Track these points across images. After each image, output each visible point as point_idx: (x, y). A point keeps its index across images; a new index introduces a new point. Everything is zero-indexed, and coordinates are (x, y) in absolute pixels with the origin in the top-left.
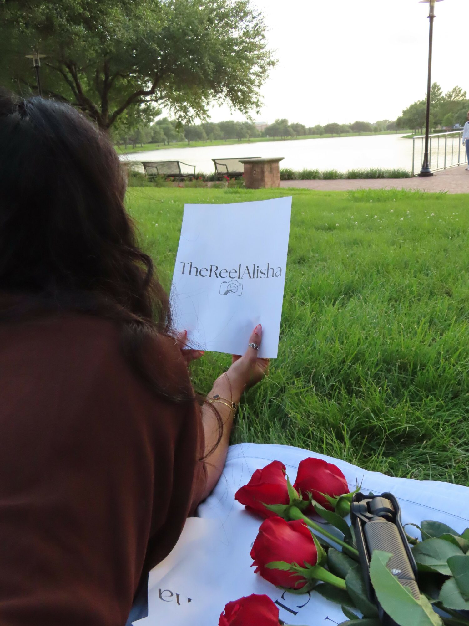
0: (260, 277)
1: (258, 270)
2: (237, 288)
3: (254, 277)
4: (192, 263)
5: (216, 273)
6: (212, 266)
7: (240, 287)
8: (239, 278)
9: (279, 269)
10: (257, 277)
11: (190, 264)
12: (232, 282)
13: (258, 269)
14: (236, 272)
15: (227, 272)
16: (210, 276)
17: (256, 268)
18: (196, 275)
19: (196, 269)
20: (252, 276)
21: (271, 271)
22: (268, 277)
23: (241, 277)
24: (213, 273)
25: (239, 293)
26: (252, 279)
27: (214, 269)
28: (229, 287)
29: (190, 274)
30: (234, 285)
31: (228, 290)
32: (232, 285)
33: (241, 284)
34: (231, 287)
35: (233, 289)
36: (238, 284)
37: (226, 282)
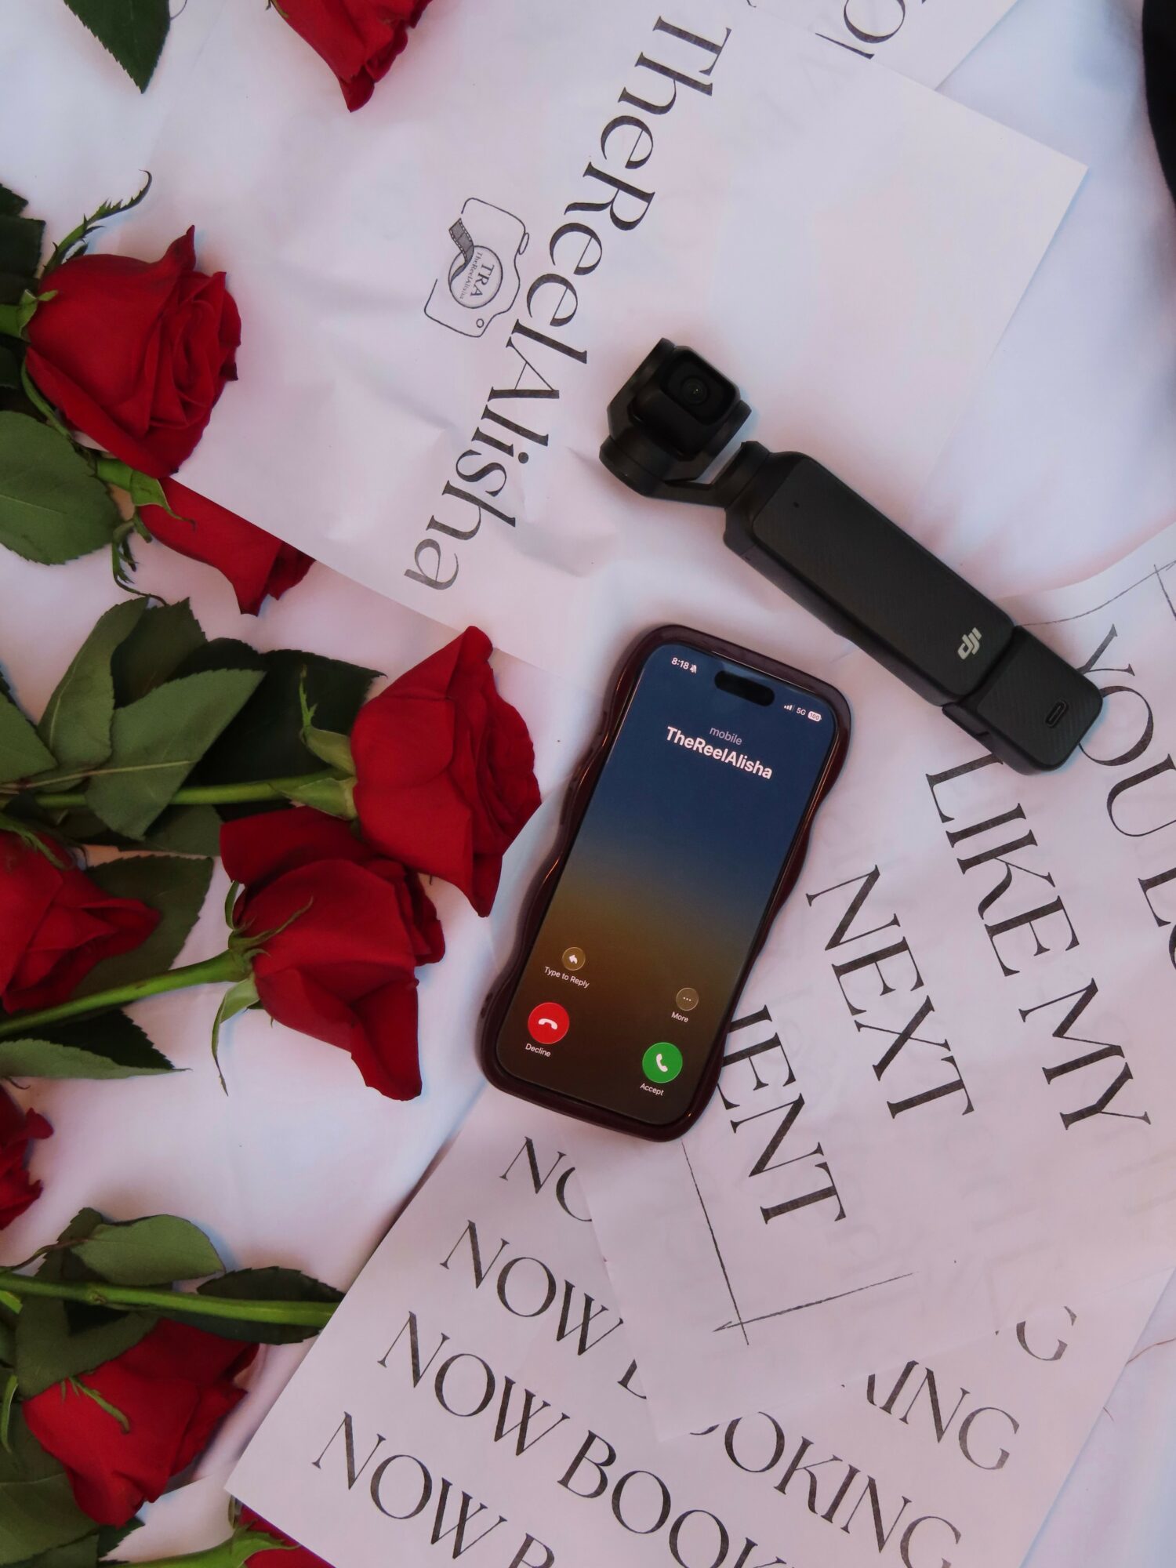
0: (471, 453)
1: (509, 450)
3: (487, 413)
4: (707, 89)
5: (599, 207)
6: (647, 197)
7: (466, 320)
8: (519, 328)
9: (445, 577)
10: (479, 436)
11: (704, 79)
12: (509, 284)
13: (516, 453)
14: (557, 322)
15: (580, 271)
16: (591, 171)
17: (522, 444)
18: (626, 97)
19: (662, 102)
20: (499, 406)
21: (462, 515)
22: (449, 489)
23: (520, 339)
24: (602, 192)
25: (442, 306)
26: (482, 401)
27: (628, 207)
28: (488, 259)
29: (643, 61)
30: (488, 290)
31: (476, 250)
32: (495, 277)
33: (479, 331)
34: (485, 272)
35: (473, 282)
36: (486, 313)
37: (521, 250)
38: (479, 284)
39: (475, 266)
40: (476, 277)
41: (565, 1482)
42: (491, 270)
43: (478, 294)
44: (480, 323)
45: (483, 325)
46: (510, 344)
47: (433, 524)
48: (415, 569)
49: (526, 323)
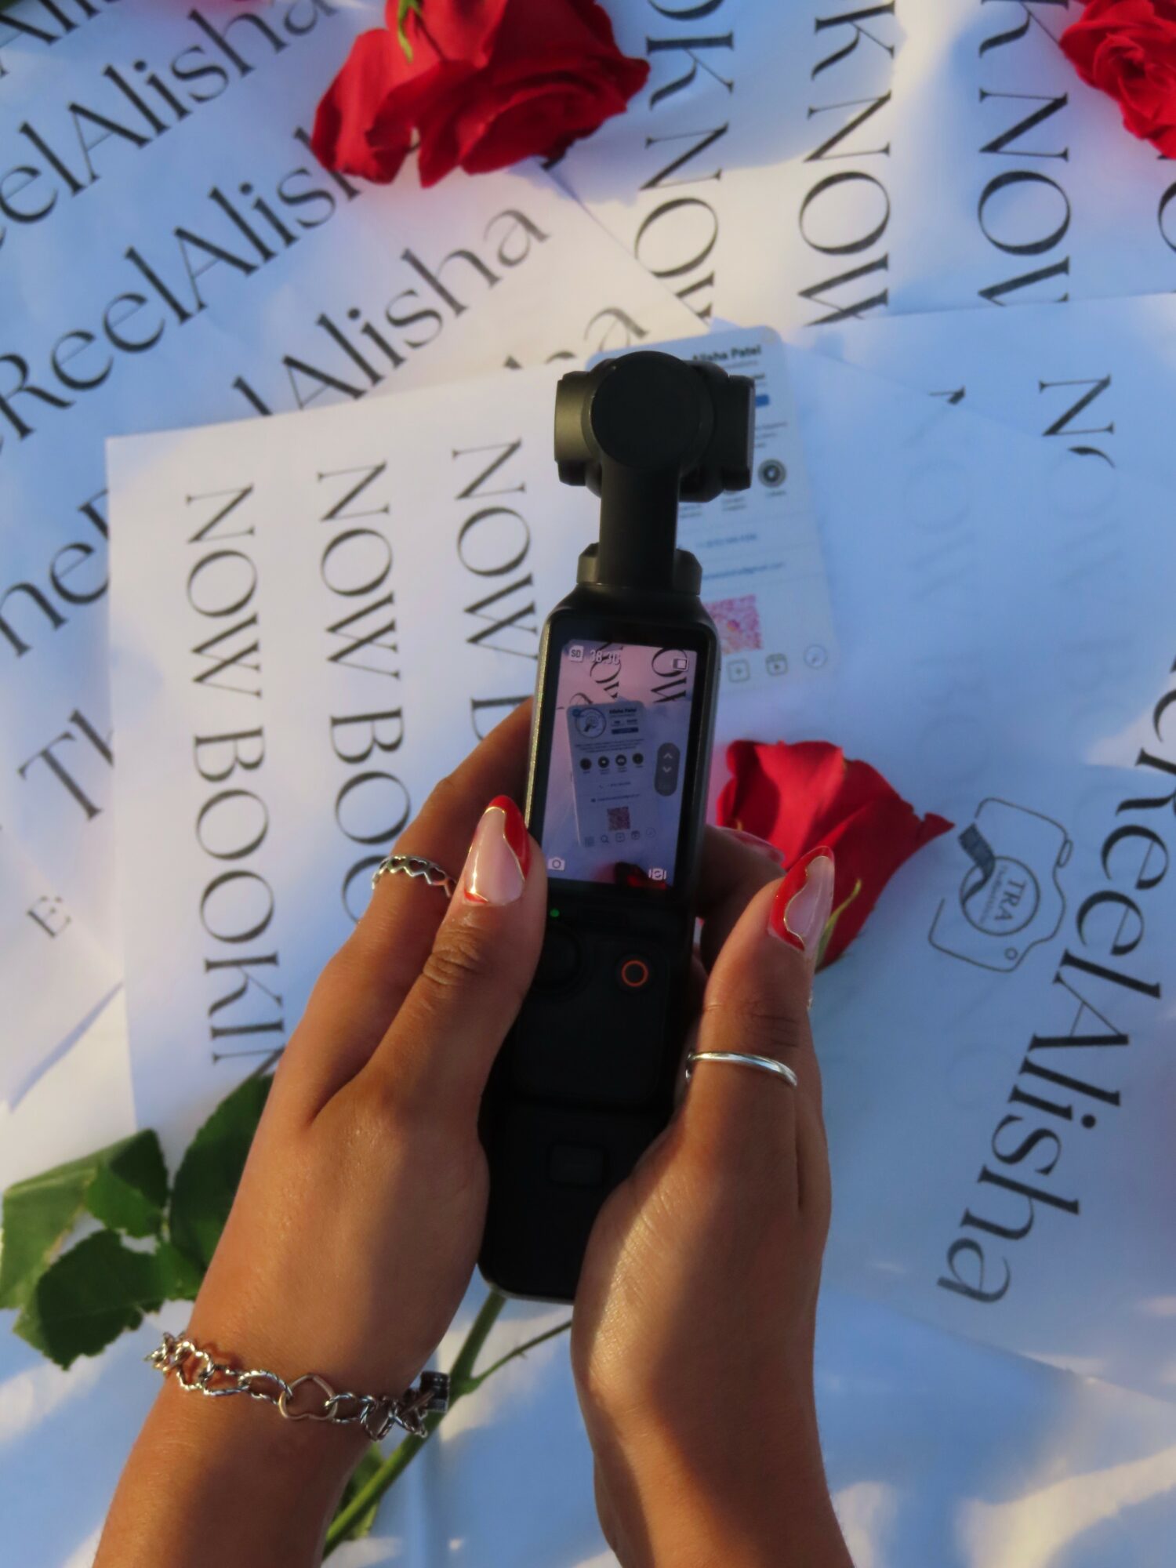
0: (1010, 1119)
1: (1066, 1113)
2: (992, 925)
3: (1028, 1067)
7: (991, 951)
8: (1069, 960)
9: (990, 1288)
10: (1017, 1095)
12: (1051, 903)
13: (1078, 1116)
14: (1121, 951)
15: (1144, 885)
17: (1084, 1105)
21: (1008, 1209)
22: (987, 1176)
23: (1071, 973)
26: (1020, 1051)
28: (1016, 874)
30: (1020, 912)
31: (999, 865)
32: (1029, 895)
33: (1009, 964)
34: (1015, 890)
35: (997, 903)
36: (1019, 942)
37: (1062, 861)
38: (1007, 906)
39: (998, 883)
40: (1000, 895)
41: (336, 722)
42: (1022, 887)
43: (1006, 916)
44: (1012, 954)
45: (1016, 957)
46: (1058, 979)
47: (969, 1220)
48: (949, 1276)
49: (1079, 952)
